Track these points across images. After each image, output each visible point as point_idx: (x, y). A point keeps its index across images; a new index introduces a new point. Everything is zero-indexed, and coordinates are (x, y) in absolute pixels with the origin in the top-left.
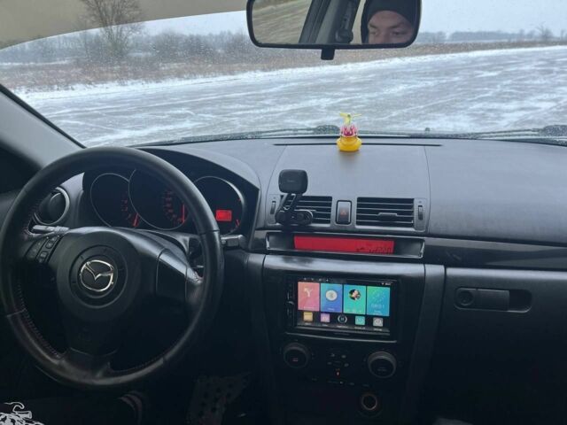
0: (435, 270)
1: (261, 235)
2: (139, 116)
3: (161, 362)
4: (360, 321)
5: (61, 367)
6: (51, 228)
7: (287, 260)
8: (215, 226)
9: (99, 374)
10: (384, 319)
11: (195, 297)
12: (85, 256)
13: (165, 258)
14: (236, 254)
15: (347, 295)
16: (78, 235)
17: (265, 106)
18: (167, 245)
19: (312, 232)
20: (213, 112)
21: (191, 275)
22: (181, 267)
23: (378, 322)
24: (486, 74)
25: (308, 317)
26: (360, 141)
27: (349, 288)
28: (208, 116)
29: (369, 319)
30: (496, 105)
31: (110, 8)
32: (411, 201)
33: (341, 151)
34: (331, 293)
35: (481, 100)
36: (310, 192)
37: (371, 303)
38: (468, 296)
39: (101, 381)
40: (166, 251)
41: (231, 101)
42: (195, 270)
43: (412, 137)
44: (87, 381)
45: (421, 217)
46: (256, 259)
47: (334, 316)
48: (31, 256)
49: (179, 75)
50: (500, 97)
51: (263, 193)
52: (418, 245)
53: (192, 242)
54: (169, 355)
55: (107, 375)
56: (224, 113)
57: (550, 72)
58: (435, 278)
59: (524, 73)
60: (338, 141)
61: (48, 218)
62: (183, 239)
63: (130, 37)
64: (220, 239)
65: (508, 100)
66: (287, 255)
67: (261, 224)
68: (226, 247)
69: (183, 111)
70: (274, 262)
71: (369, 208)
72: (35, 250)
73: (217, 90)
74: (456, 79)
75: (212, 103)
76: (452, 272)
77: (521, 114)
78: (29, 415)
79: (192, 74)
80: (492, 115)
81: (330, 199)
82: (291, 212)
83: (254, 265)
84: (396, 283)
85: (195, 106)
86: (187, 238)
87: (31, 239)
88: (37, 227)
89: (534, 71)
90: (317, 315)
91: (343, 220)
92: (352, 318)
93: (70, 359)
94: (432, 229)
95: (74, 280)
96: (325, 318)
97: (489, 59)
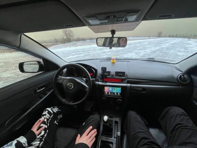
0: (129, 85)
1: (98, 78)
2: (73, 53)
3: (81, 101)
4: (116, 94)
5: (64, 101)
6: (62, 77)
7: (103, 83)
8: (90, 77)
9: (71, 103)
10: (120, 93)
11: (87, 90)
12: (68, 82)
13: (82, 83)
14: (94, 82)
15: (113, 89)
16: (67, 79)
17: (96, 51)
18: (82, 80)
19: (107, 78)
20: (87, 53)
21: (86, 86)
22: (84, 84)
23: (119, 94)
24: (138, 45)
25: (106, 93)
26: (115, 60)
27: (114, 88)
28: (86, 53)
29: (117, 93)
30: (139, 51)
31: (68, 33)
32: (125, 72)
33: (112, 63)
34: (111, 89)
35: (137, 50)
36: (107, 70)
37: (118, 91)
38: (135, 89)
39: (71, 104)
40: (82, 81)
41: (90, 50)
42: (87, 85)
43: (125, 59)
44: (69, 104)
45: (126, 75)
46: (97, 83)
47: (111, 93)
48: (59, 82)
49: (80, 45)
50: (141, 50)
51: (98, 71)
52: (126, 80)
53: (86, 80)
54: (83, 100)
55: (72, 103)
56: (89, 53)
57: (150, 44)
58: (129, 86)
59: (145, 45)
60: (111, 60)
61: (61, 75)
62: (84, 79)
63: (71, 39)
64: (91, 79)
65: (142, 50)
66: (102, 82)
67: (98, 76)
68: (92, 80)
69: (81, 52)
70: (100, 83)
71: (117, 73)
72: (60, 81)
73: (88, 48)
74: (132, 46)
75: (87, 51)
76: (132, 85)
77: (144, 53)
78: (58, 109)
79: (83, 45)
80: (139, 53)
81: (110, 72)
82: (103, 74)
83: (97, 84)
84: (122, 87)
85: (83, 52)
86: (85, 79)
87: (59, 79)
88: (59, 77)
89: (147, 44)
90: (108, 93)
91: (113, 76)
92: (114, 93)
93: (66, 100)
94: (129, 78)
95: (66, 86)
96: (109, 93)
97: (138, 42)
